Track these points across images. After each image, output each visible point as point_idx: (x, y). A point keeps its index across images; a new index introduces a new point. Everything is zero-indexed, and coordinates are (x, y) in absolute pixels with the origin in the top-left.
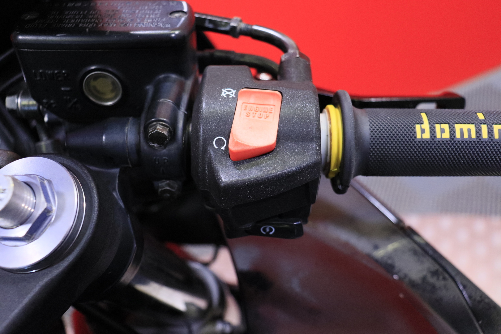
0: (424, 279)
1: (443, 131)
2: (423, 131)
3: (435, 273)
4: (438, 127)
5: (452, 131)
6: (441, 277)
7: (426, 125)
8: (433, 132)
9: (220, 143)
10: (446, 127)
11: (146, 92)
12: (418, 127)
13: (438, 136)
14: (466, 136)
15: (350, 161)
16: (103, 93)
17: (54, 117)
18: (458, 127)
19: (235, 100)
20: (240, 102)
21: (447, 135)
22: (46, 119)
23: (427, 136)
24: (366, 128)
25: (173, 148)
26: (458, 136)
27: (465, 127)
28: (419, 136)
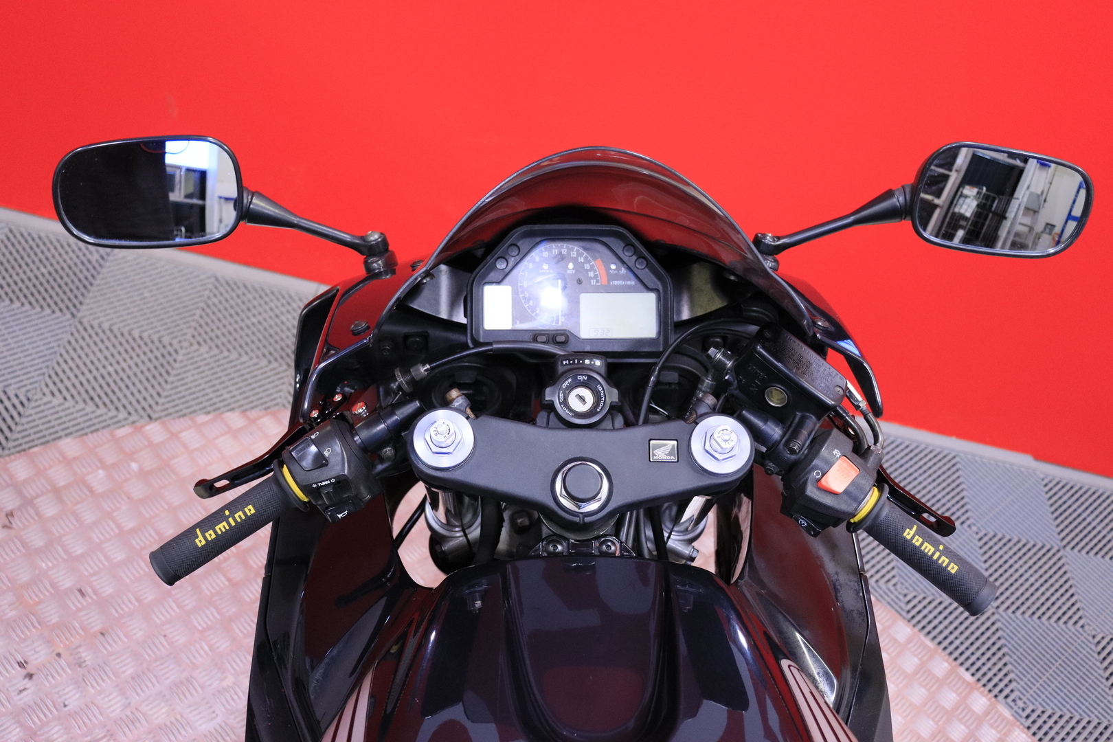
0: (852, 611)
1: (918, 541)
2: (909, 534)
3: (860, 613)
4: (917, 537)
5: (922, 544)
6: (862, 618)
7: (912, 532)
8: (913, 537)
9: (818, 474)
10: (921, 540)
11: (795, 415)
12: (908, 530)
13: (914, 541)
14: (926, 551)
15: (866, 523)
16: (772, 397)
17: (731, 379)
18: (926, 544)
19: (838, 459)
20: (839, 462)
21: (918, 544)
22: (726, 378)
23: (909, 537)
24: (884, 513)
25: (793, 457)
26: (923, 548)
27: (929, 547)
28: (905, 535)
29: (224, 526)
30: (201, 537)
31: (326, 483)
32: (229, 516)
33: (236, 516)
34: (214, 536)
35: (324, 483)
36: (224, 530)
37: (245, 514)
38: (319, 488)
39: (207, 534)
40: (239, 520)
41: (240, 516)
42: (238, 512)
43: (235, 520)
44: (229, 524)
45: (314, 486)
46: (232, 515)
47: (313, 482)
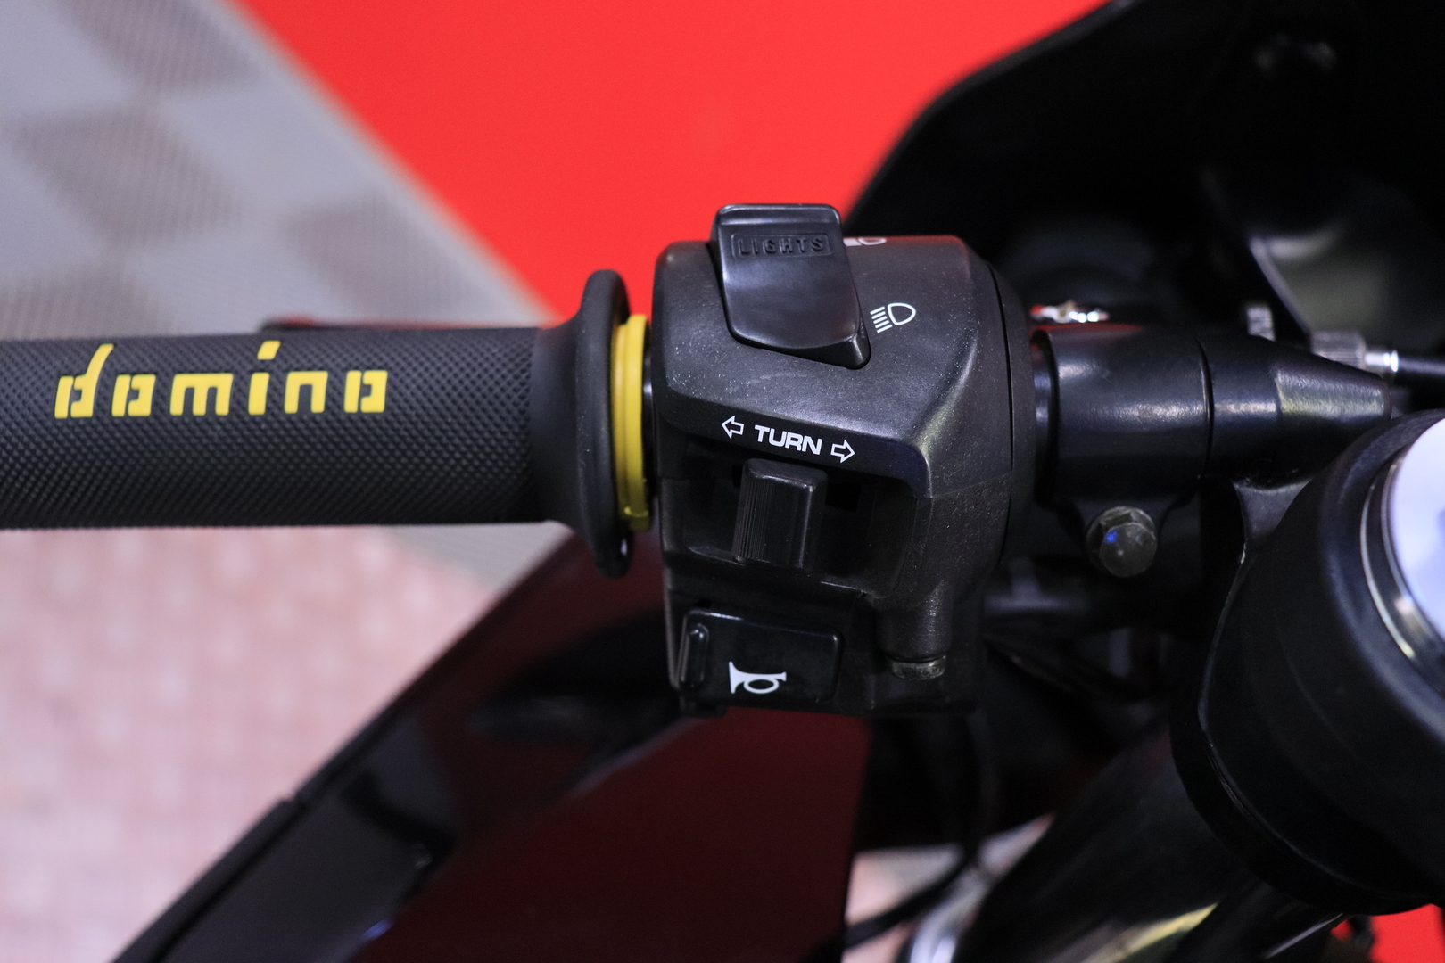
29: (212, 393)
30: (89, 382)
31: (803, 443)
32: (263, 367)
33: (295, 381)
34: (142, 407)
35: (787, 440)
36: (199, 408)
37: (335, 393)
38: (749, 449)
39: (122, 384)
40: (291, 405)
41: (306, 392)
42: (311, 368)
43: (276, 394)
44: (240, 394)
45: (732, 428)
46: (278, 370)
47: (738, 402)
